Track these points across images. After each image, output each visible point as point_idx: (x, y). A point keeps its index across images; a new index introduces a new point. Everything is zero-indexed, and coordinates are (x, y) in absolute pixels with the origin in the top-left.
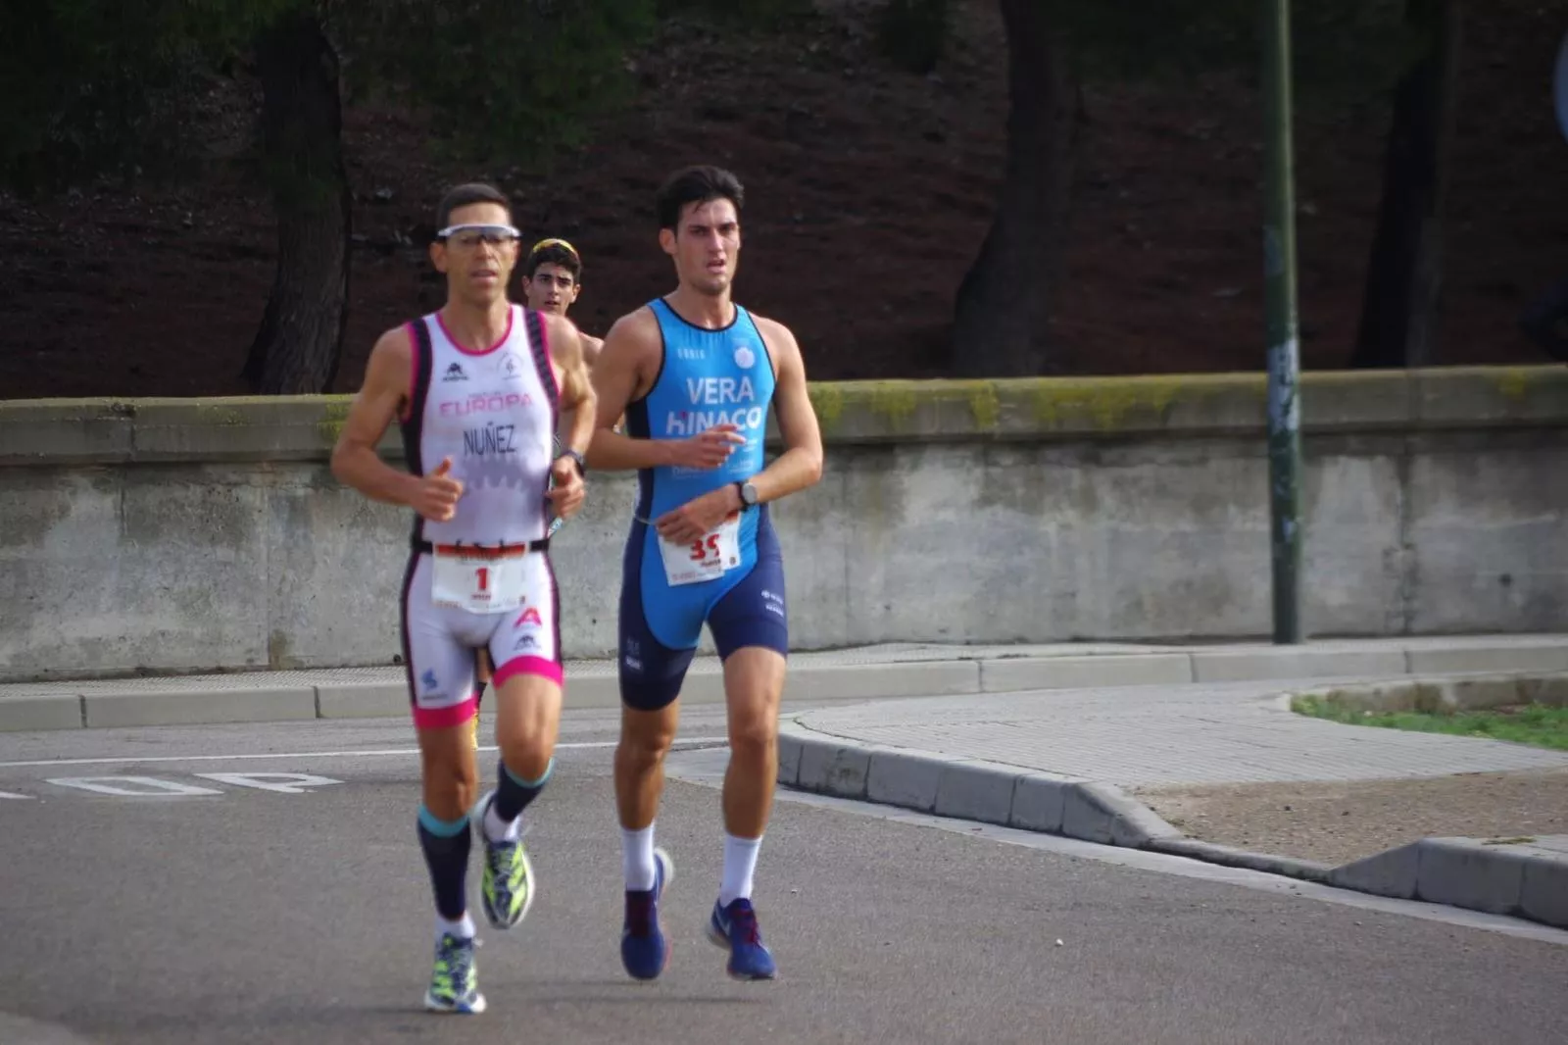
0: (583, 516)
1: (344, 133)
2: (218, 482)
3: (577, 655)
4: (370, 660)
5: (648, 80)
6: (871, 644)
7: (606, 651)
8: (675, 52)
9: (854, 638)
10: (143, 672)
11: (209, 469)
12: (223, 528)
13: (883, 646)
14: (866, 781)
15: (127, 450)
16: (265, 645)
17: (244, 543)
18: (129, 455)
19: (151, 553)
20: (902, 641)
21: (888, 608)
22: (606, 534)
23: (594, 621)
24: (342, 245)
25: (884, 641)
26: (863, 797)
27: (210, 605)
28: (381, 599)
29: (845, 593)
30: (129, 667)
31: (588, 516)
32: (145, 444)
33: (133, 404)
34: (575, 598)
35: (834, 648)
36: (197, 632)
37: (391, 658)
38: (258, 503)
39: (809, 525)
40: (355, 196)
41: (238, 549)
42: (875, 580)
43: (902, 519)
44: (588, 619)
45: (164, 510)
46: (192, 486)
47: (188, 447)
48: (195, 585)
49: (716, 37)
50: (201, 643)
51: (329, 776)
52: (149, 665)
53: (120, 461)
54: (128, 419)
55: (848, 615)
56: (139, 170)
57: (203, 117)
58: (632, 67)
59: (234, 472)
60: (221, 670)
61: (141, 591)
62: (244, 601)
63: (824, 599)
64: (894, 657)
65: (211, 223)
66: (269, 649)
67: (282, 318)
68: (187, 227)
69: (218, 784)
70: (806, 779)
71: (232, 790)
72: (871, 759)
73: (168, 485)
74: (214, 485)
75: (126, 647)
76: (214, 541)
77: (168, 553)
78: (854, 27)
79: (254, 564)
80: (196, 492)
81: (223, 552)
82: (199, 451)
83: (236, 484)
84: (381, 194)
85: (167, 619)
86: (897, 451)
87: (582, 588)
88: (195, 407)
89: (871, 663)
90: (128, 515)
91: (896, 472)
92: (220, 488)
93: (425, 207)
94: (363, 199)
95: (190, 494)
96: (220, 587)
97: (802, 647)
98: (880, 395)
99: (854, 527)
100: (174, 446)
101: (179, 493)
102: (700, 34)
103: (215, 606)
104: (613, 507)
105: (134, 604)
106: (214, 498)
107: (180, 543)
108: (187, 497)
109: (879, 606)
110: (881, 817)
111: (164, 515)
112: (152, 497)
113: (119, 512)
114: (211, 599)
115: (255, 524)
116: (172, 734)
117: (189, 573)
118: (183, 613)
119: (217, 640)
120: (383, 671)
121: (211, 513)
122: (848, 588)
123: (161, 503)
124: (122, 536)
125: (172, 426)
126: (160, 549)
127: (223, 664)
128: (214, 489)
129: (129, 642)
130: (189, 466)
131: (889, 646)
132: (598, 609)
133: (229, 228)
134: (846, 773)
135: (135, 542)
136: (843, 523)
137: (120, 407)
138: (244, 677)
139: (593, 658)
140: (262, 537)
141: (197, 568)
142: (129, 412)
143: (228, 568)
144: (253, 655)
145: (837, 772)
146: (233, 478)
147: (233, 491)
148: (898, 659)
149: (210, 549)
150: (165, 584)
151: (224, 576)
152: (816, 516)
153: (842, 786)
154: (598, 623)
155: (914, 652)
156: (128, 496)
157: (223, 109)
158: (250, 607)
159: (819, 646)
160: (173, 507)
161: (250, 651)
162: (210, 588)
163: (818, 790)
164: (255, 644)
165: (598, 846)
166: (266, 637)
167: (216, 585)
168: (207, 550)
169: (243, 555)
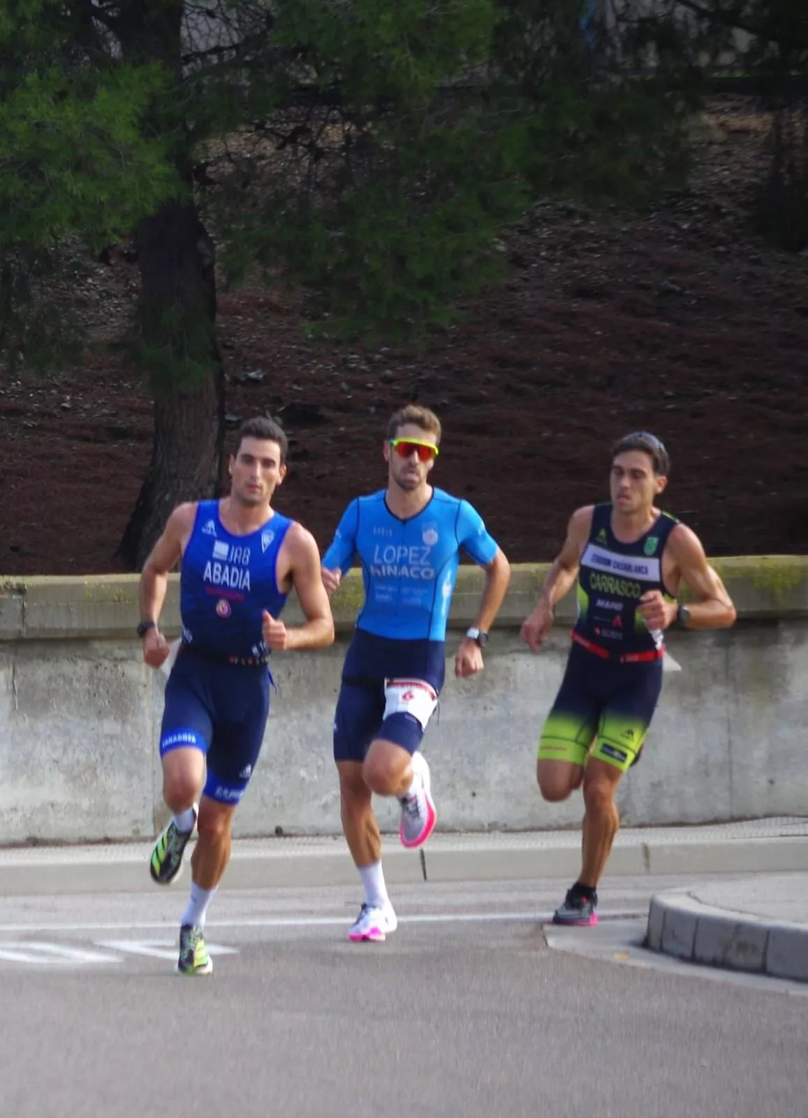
0: (463, 691)
1: (219, 317)
2: (105, 657)
3: (457, 828)
4: (251, 831)
5: (517, 261)
6: (754, 818)
7: (486, 825)
8: (545, 233)
9: (737, 812)
10: (34, 842)
11: (96, 645)
12: (109, 702)
13: (768, 820)
14: (765, 955)
15: (18, 626)
16: (150, 816)
17: (129, 716)
18: (20, 632)
19: (41, 727)
20: (786, 815)
21: (771, 782)
22: (485, 708)
23: (474, 795)
24: (216, 426)
25: (768, 816)
26: (762, 970)
27: (97, 777)
28: (263, 772)
29: (728, 767)
30: (21, 836)
31: (467, 691)
32: (34, 621)
33: (24, 582)
34: (454, 771)
35: (716, 822)
36: (85, 803)
37: (273, 830)
38: (143, 678)
39: (690, 700)
40: (227, 378)
41: (124, 722)
42: (759, 753)
43: (786, 693)
44: (468, 792)
45: (53, 685)
46: (80, 663)
47: (77, 624)
48: (83, 757)
49: (586, 217)
50: (88, 813)
51: (224, 944)
52: (38, 835)
53: (11, 637)
54: (20, 597)
55: (731, 789)
56: (21, 356)
57: (82, 303)
58: (501, 248)
59: (120, 648)
60: (107, 841)
61: (31, 764)
62: (130, 774)
63: (707, 773)
64: (779, 831)
65: (87, 406)
66: (154, 820)
67: (157, 498)
68: (65, 409)
69: (118, 952)
70: (704, 951)
71: (131, 958)
72: (769, 935)
73: (57, 661)
74: (101, 661)
75: (17, 818)
76: (100, 714)
77: (56, 726)
78: (725, 204)
79: (139, 738)
80: (83, 667)
81: (110, 726)
82: (87, 627)
83: (123, 660)
84: (252, 375)
85: (55, 790)
86: (781, 625)
87: (462, 762)
88: (81, 586)
89: (757, 837)
90: (19, 690)
91: (780, 646)
92: (106, 663)
93: (295, 387)
94: (235, 381)
95: (78, 669)
96: (107, 761)
97: (684, 820)
98: (764, 570)
99: (737, 701)
100: (61, 622)
101: (66, 668)
102: (570, 213)
103: (102, 778)
104: (492, 682)
105: (25, 776)
106: (98, 674)
107: (69, 717)
108: (75, 673)
109: (763, 781)
110: (783, 991)
111: (54, 690)
112: (41, 672)
113: (10, 687)
114: (98, 771)
115: (140, 698)
116: (65, 902)
117: (78, 746)
118: (71, 785)
119: (103, 811)
120: (264, 842)
121: (98, 687)
122: (731, 762)
123: (50, 678)
124: (14, 709)
125: (61, 604)
126: (50, 723)
127: (110, 835)
128: (100, 665)
129: (20, 813)
130: (78, 642)
131: (773, 819)
132: (477, 782)
133: (106, 411)
134: (742, 947)
135: (25, 715)
136: (726, 696)
137: (11, 586)
138: (131, 847)
139: (473, 831)
140: (147, 712)
141: (85, 741)
142: (21, 590)
143: (115, 742)
144: (139, 826)
145: (734, 946)
146: (119, 653)
147: (119, 668)
148: (784, 833)
149: (97, 722)
150: (54, 756)
151: (110, 749)
152: (698, 691)
153: (739, 959)
154: (478, 797)
155: (801, 826)
156: (19, 671)
157: (101, 296)
158: (135, 780)
159: (700, 820)
160: (61, 682)
161: (136, 822)
162: (97, 761)
163: (717, 964)
164: (140, 815)
165: (499, 1017)
166: (151, 808)
167: (102, 757)
168: (94, 723)
169: (129, 729)
